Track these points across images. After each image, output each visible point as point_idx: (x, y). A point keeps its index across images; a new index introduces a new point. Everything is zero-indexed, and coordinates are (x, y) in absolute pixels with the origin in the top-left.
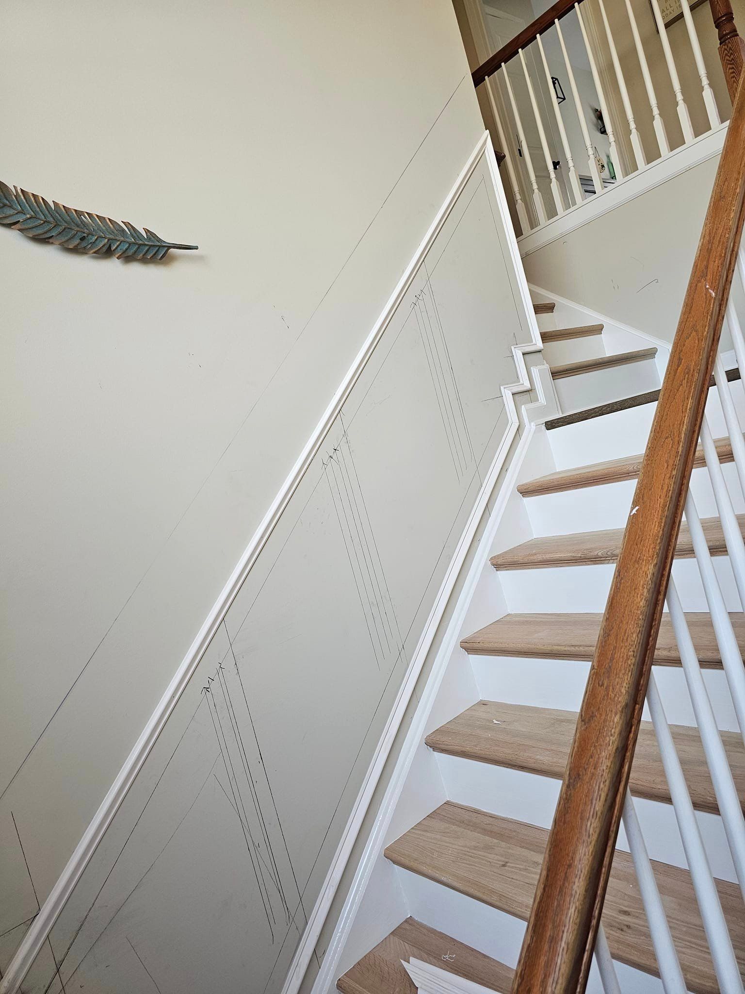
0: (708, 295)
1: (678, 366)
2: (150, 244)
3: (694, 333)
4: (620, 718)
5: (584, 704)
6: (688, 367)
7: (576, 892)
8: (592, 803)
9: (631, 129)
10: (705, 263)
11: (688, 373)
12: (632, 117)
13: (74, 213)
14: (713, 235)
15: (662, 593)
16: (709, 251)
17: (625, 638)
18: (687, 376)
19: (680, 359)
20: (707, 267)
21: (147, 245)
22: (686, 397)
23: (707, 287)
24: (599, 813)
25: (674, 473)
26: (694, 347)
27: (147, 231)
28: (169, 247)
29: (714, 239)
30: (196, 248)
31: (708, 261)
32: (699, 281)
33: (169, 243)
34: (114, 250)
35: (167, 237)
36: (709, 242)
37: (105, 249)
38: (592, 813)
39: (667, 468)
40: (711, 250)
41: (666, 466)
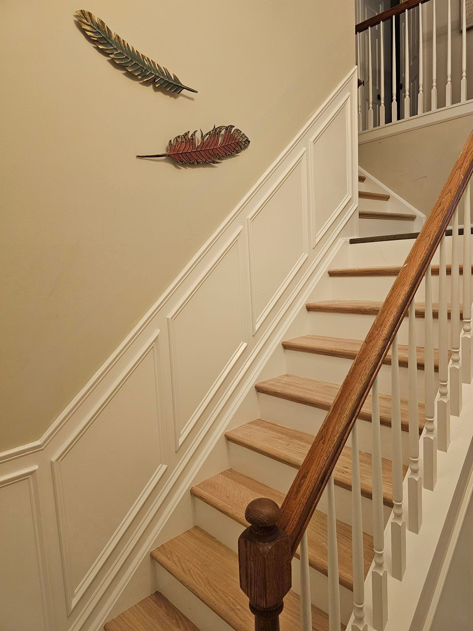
0: (460, 177)
1: (439, 207)
2: (175, 83)
3: (450, 193)
4: (383, 342)
5: (368, 337)
6: (443, 208)
7: (353, 399)
8: (365, 370)
9: (433, 86)
10: (462, 162)
11: (443, 210)
12: (436, 79)
13: (141, 56)
14: (469, 150)
15: (409, 302)
16: (465, 157)
17: (391, 314)
18: (442, 211)
19: (440, 204)
20: (462, 164)
21: (173, 84)
22: (440, 221)
23: (461, 173)
24: (367, 374)
25: (427, 252)
26: (448, 199)
27: (175, 76)
28: (184, 88)
29: (469, 151)
30: (197, 92)
31: (464, 161)
32: (457, 170)
33: (184, 86)
34: (156, 82)
35: (184, 83)
36: (466, 152)
37: (152, 80)
38: (364, 374)
39: (424, 249)
40: (466, 156)
41: (424, 248)
